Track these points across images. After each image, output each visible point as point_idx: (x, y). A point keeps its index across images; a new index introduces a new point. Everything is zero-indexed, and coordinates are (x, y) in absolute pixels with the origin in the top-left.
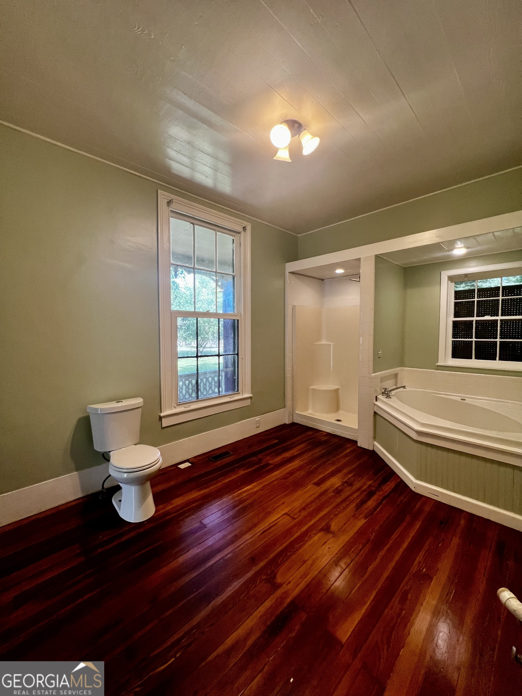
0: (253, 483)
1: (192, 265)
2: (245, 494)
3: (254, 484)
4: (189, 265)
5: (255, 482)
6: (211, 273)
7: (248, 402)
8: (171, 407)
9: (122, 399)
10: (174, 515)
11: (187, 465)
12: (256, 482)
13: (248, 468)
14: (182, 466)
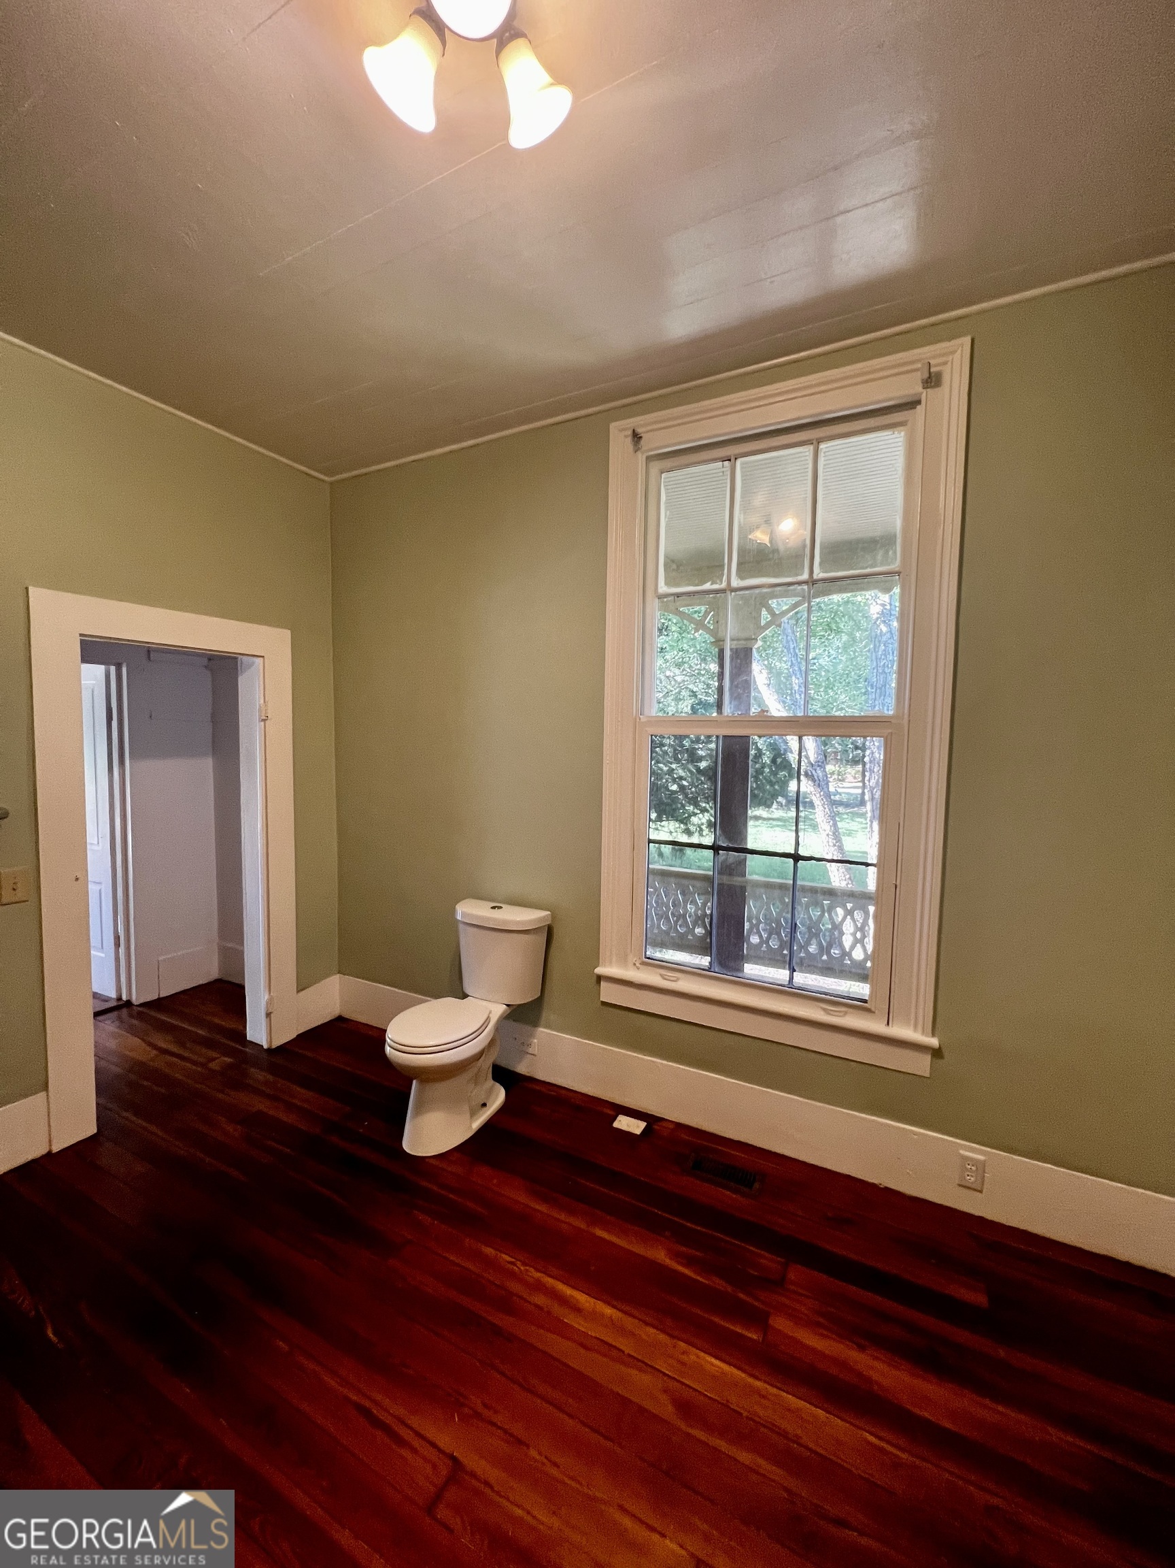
0: (609, 1304)
1: (722, 583)
2: (540, 1300)
3: (608, 1311)
4: (712, 584)
5: (614, 1307)
6: (792, 588)
7: (922, 1065)
8: (623, 961)
9: (504, 903)
10: (435, 1188)
11: (636, 1127)
12: (620, 1314)
13: (689, 1262)
14: (624, 1123)
